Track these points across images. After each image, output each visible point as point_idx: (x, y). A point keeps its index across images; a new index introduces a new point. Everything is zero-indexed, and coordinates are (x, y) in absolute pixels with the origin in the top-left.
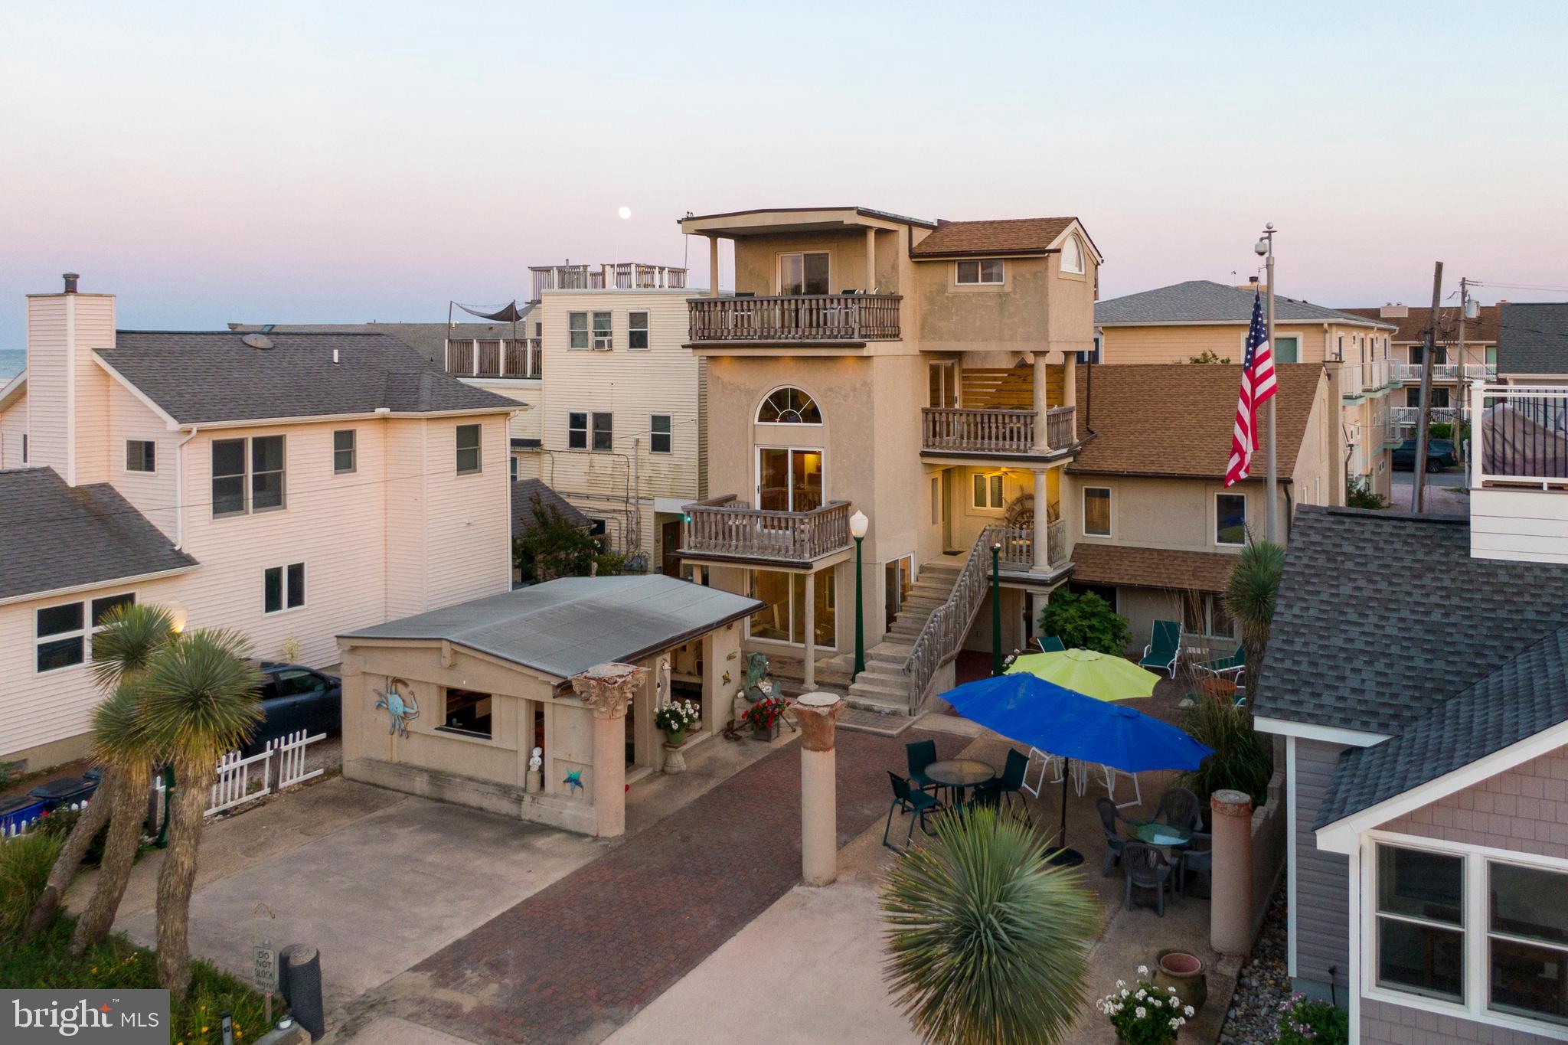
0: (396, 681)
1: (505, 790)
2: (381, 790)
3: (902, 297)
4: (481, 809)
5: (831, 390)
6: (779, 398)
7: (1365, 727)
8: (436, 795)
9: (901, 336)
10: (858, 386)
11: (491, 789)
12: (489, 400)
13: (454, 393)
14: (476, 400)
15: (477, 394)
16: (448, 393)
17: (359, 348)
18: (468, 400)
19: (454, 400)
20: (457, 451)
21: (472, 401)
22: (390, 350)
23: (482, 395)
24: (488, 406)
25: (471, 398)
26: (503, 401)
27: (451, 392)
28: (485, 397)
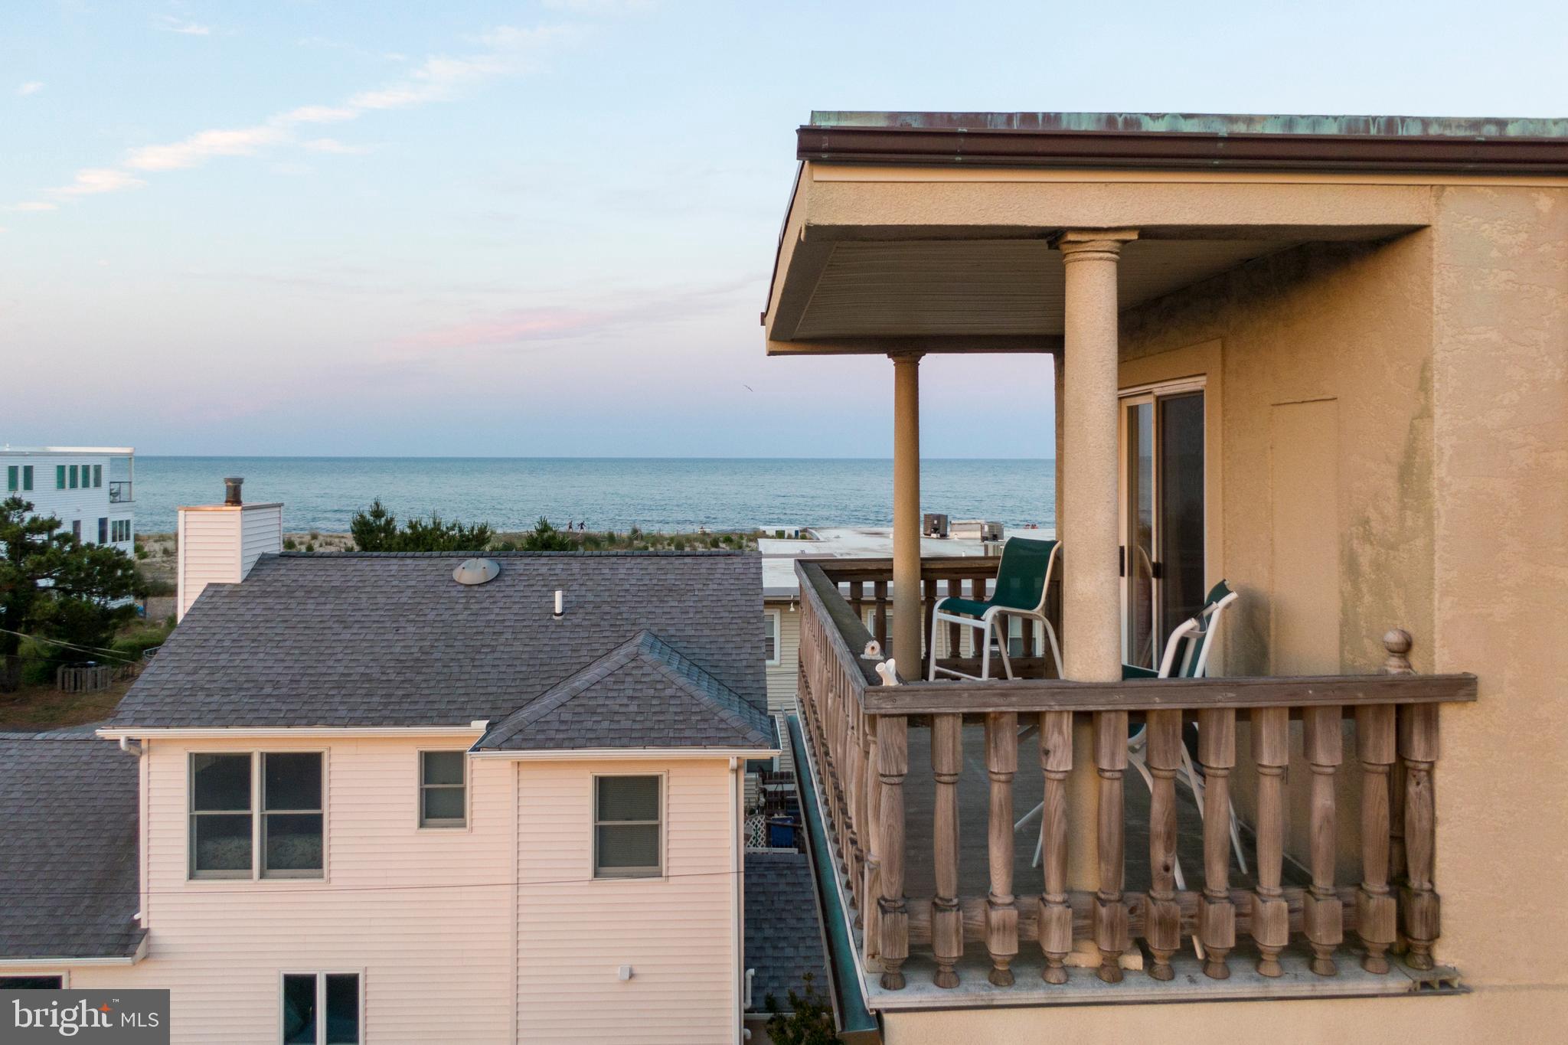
12: (682, 727)
13: (620, 705)
14: (648, 724)
15: (672, 709)
16: (607, 703)
17: (655, 582)
18: (628, 724)
19: (594, 722)
20: (596, 826)
21: (637, 726)
22: (711, 587)
23: (681, 712)
24: (658, 742)
25: (642, 719)
26: (711, 733)
27: (618, 701)
28: (681, 718)
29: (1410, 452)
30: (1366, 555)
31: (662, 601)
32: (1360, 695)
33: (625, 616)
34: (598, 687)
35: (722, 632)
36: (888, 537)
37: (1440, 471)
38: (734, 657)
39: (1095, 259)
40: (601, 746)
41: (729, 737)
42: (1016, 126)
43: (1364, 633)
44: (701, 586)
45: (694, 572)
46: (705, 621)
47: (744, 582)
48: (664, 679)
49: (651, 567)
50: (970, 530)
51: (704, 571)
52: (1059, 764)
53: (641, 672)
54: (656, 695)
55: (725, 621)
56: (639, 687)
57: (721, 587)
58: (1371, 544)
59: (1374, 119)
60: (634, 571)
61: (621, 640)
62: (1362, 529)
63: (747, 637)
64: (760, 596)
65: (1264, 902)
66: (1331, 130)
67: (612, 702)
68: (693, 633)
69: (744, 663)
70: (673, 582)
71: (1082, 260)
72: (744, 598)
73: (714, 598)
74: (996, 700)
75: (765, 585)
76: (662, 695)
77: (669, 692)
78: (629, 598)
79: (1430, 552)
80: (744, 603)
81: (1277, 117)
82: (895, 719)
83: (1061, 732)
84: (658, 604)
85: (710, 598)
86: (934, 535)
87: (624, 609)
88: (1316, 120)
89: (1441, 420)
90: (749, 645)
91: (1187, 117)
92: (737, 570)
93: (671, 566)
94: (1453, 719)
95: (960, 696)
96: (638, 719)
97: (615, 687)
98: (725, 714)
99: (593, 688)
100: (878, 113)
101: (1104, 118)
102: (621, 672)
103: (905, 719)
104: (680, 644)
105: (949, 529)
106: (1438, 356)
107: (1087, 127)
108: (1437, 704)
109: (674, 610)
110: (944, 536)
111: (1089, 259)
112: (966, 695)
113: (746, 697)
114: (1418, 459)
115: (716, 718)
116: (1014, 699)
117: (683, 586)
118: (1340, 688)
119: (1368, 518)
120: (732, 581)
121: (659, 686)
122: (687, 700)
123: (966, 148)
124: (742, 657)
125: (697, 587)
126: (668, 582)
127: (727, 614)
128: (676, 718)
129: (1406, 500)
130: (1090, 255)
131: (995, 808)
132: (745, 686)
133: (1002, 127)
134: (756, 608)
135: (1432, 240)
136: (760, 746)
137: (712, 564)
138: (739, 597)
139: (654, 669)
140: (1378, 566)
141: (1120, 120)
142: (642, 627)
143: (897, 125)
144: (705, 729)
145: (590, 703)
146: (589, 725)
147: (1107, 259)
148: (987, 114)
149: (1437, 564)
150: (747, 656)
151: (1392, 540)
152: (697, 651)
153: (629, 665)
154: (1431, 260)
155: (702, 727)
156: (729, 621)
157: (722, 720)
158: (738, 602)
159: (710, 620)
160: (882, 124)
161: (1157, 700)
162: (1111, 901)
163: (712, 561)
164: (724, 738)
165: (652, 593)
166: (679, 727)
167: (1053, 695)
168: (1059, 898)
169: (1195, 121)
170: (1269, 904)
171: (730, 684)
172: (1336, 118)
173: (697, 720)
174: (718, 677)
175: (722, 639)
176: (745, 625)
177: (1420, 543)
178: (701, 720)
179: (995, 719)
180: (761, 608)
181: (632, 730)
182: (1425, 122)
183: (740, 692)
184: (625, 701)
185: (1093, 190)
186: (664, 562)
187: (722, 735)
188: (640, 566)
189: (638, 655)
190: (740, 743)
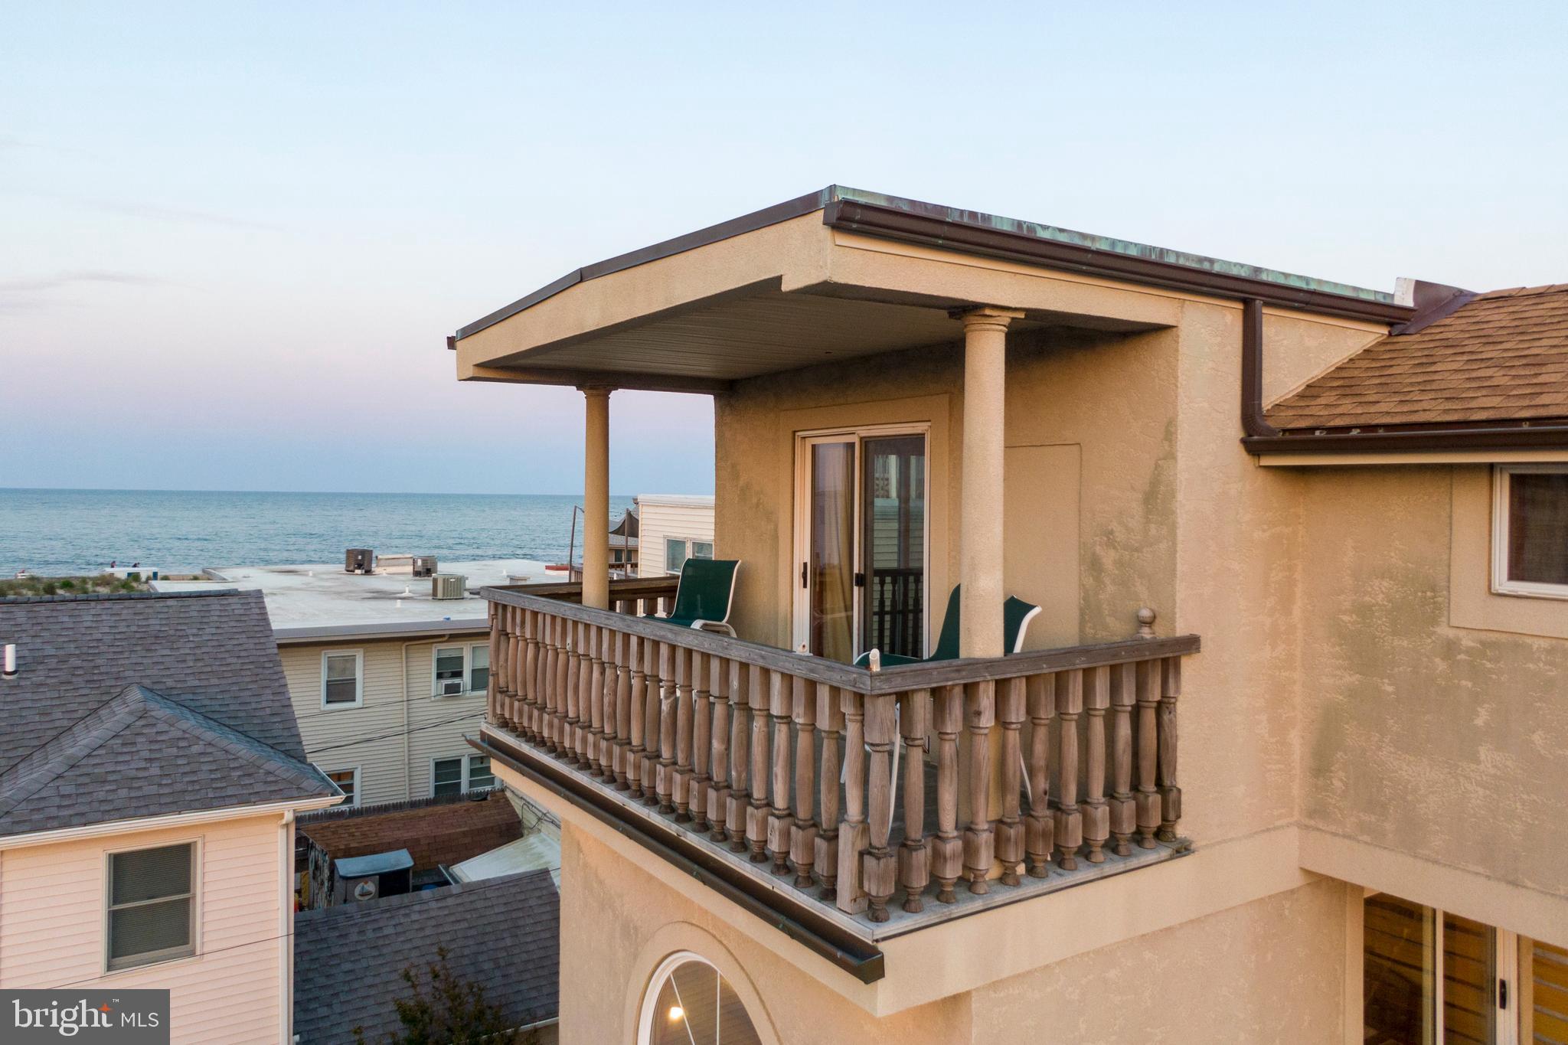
3: (1191, 644)
9: (1182, 830)
12: (224, 785)
13: (137, 769)
14: (178, 787)
15: (205, 768)
16: (118, 768)
17: (134, 629)
18: (154, 789)
19: (107, 791)
20: (109, 912)
21: (166, 790)
22: (208, 631)
23: (216, 770)
24: (197, 804)
25: (169, 781)
26: (258, 788)
27: (133, 766)
28: (219, 776)
29: (1155, 483)
30: (1108, 558)
31: (148, 650)
32: (1147, 653)
33: (103, 670)
34: (102, 752)
35: (234, 680)
36: (307, 575)
37: (1180, 496)
38: (254, 706)
39: (997, 330)
40: (123, 818)
41: (281, 790)
42: (966, 220)
43: (1107, 612)
44: (195, 631)
45: (182, 615)
46: (209, 669)
47: (247, 623)
48: (187, 736)
49: (125, 611)
50: (398, 565)
51: (195, 614)
52: (987, 723)
53: (155, 730)
54: (181, 753)
55: (233, 667)
56: (156, 746)
57: (219, 631)
58: (1115, 548)
59: (1154, 248)
60: (104, 617)
61: (105, 698)
62: (1105, 539)
63: (266, 683)
64: (271, 639)
65: (1096, 808)
66: (1133, 252)
67: (126, 767)
68: (197, 683)
69: (268, 711)
70: (158, 628)
71: (988, 330)
72: (251, 641)
73: (215, 643)
74: (953, 675)
75: (275, 626)
76: (187, 752)
77: (195, 749)
78: (103, 648)
79: (1173, 551)
80: (252, 646)
81: (1107, 239)
82: (888, 697)
83: (988, 698)
84: (144, 653)
85: (210, 644)
86: (358, 571)
87: (99, 662)
88: (1127, 244)
89: (1182, 461)
90: (268, 691)
91: (1061, 230)
92: (236, 612)
93: (150, 611)
94: (1189, 666)
95: (931, 674)
96: (164, 782)
97: (125, 750)
98: (271, 766)
99: (95, 753)
100: (880, 194)
101: (1016, 222)
102: (128, 732)
103: (894, 697)
104: (183, 697)
105: (373, 565)
106: (1181, 417)
107: (1006, 228)
108: (1179, 657)
109: (167, 659)
110: (368, 572)
111: (994, 330)
112: (935, 673)
113: (277, 747)
114: (1162, 488)
115: (261, 771)
116: (964, 673)
117: (172, 632)
118: (1138, 650)
119: (1112, 530)
120: (233, 624)
121: (182, 744)
122: (220, 755)
123: (948, 235)
124: (264, 705)
125: (189, 632)
126: (152, 628)
127: (234, 660)
128: (213, 776)
129: (1150, 517)
130: (994, 327)
131: (947, 761)
132: (275, 735)
133: (957, 219)
134: (269, 651)
135: (1178, 336)
136: (320, 795)
137: (203, 605)
138: (245, 640)
139: (172, 725)
140: (1120, 563)
141: (1025, 226)
142: (129, 681)
143: (892, 206)
144: (251, 784)
145: (96, 771)
146: (102, 795)
147: (1001, 331)
148: (948, 207)
149: (1179, 560)
150: (270, 704)
151: (1136, 545)
152: (207, 702)
153: (137, 723)
154: (1177, 350)
155: (248, 782)
156: (238, 667)
157: (269, 773)
158: (245, 647)
159: (215, 668)
160: (883, 203)
161: (1045, 666)
162: (1014, 823)
163: (204, 603)
164: (275, 791)
165: (133, 641)
166: (219, 785)
167: (987, 668)
168: (986, 827)
169: (1065, 234)
170: (1099, 810)
171: (256, 735)
172: (1136, 245)
173: (239, 776)
174: (241, 729)
175: (235, 688)
176: (260, 670)
177: (1163, 546)
178: (244, 775)
179: (951, 690)
180: (276, 651)
181: (160, 795)
182: (1178, 254)
183: (270, 742)
184: (143, 764)
185: (1007, 278)
186: (140, 605)
187: (273, 788)
188: (109, 611)
189: (146, 711)
190: (295, 793)
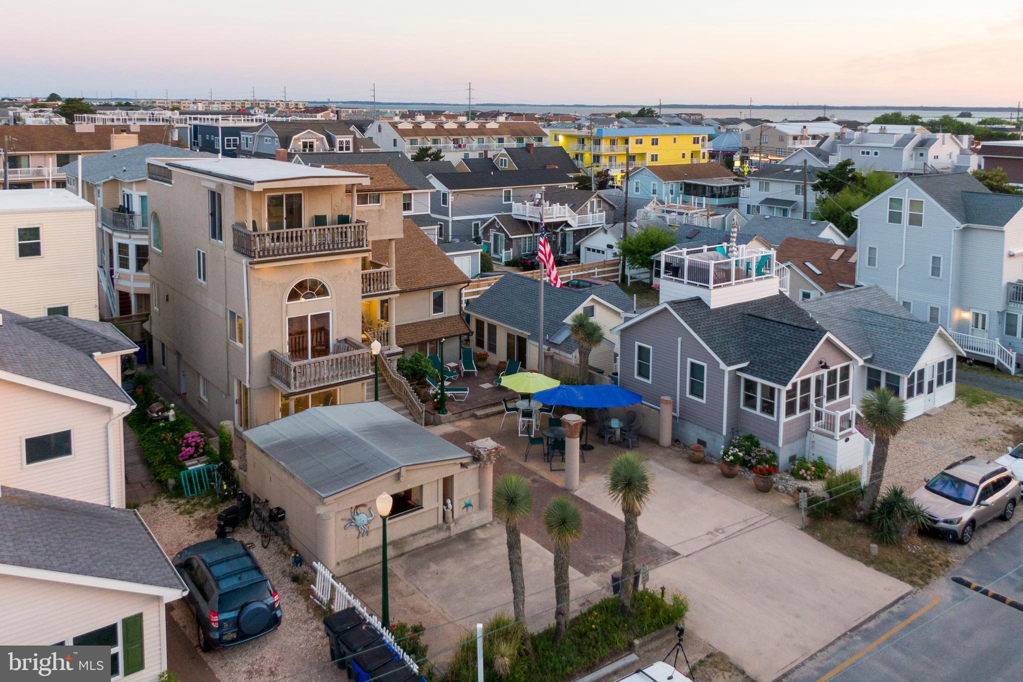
0: (357, 507)
1: (437, 528)
2: (363, 571)
4: (427, 545)
5: (336, 276)
6: (301, 285)
7: (742, 362)
8: (400, 553)
10: (352, 271)
11: (431, 532)
